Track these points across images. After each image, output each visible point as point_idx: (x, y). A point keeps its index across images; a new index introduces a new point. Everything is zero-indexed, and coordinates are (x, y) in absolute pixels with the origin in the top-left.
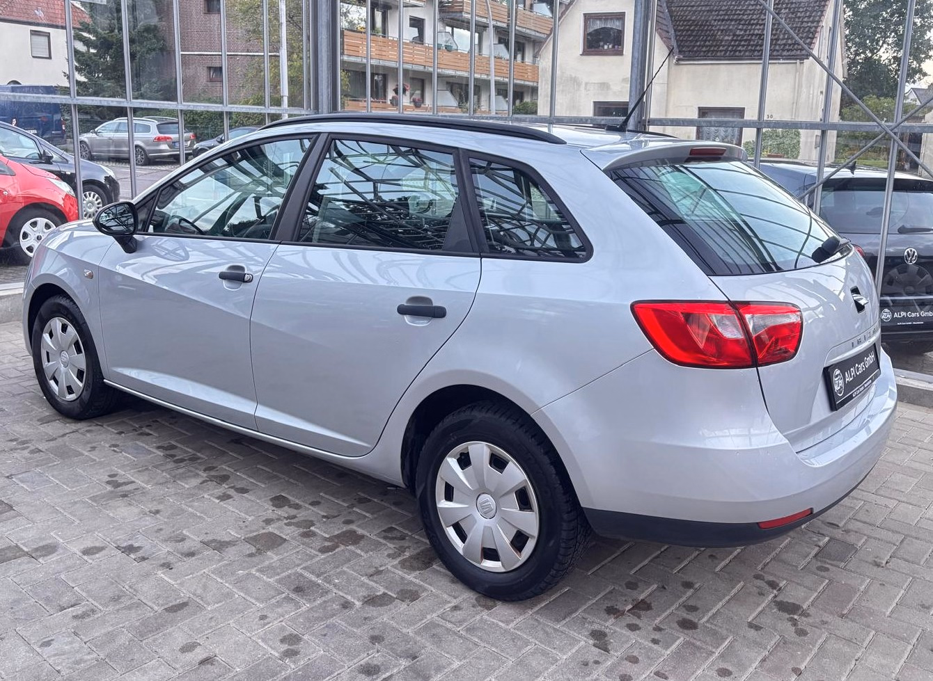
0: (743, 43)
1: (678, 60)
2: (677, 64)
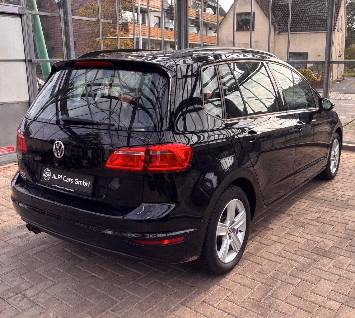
0: (306, 24)
1: (279, 32)
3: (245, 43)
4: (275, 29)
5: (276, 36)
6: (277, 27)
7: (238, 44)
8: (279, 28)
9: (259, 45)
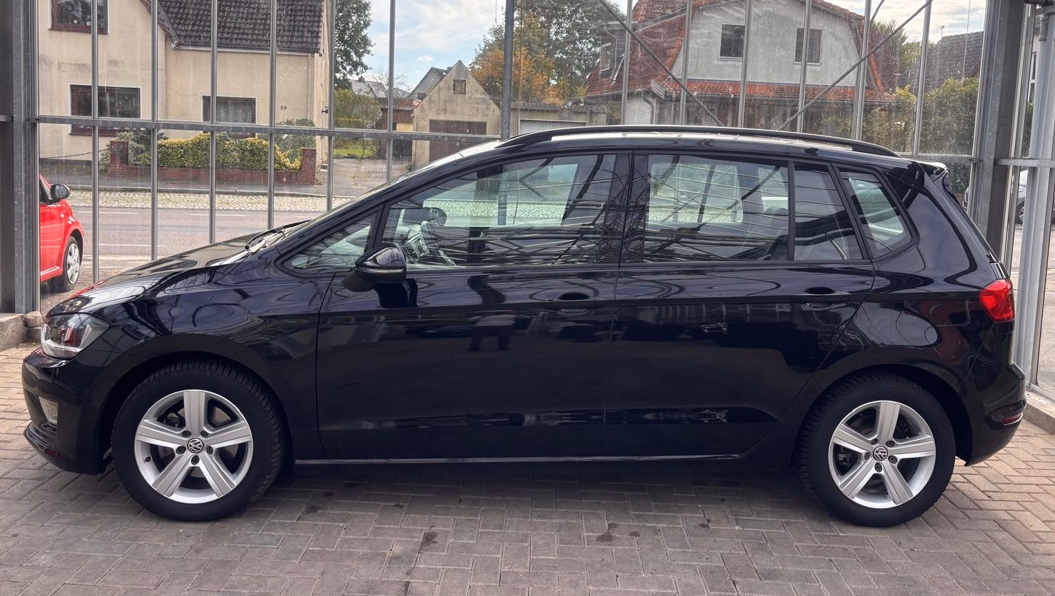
0: (246, 31)
1: (179, 45)
2: (175, 49)
3: (79, 65)
4: (168, 37)
5: (172, 54)
6: (172, 33)
7: (60, 64)
8: (178, 35)
9: (122, 71)
